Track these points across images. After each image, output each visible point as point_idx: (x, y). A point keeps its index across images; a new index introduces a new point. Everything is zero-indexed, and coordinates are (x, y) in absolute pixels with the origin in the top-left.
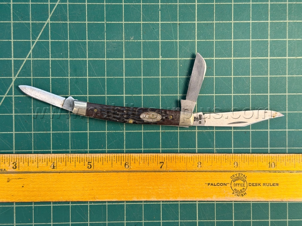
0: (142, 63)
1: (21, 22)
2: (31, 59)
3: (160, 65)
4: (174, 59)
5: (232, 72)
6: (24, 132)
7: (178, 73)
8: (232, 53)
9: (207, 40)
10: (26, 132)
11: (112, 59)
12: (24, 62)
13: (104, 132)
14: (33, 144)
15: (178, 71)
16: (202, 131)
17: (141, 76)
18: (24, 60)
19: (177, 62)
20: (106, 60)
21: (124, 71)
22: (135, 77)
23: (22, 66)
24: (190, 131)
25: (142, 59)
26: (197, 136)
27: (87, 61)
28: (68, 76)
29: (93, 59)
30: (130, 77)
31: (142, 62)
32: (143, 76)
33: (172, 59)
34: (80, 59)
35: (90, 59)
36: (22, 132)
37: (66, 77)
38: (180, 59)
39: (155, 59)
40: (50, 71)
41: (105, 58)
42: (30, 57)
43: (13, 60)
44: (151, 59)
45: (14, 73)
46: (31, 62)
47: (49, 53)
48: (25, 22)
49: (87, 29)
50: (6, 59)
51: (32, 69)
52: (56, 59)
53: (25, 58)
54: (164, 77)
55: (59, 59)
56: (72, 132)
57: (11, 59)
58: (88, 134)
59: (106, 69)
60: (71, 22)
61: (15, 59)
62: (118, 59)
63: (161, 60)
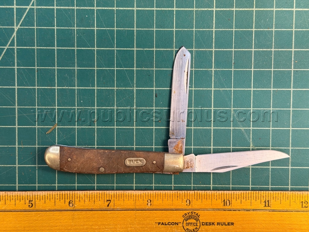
0: (155, 14)
2: (35, 7)
3: (175, 16)
4: (190, 9)
5: (254, 25)
6: (27, 87)
7: (194, 25)
8: (254, 3)
10: (29, 86)
11: (122, 9)
12: (27, 11)
13: (112, 88)
14: (36, 100)
15: (194, 23)
16: (219, 89)
17: (154, 28)
18: (27, 8)
19: (194, 13)
20: (116, 10)
21: (135, 22)
22: (147, 29)
23: (25, 14)
24: (206, 89)
25: (155, 9)
26: (214, 95)
27: (95, 10)
28: (75, 27)
29: (102, 8)
30: (142, 28)
31: (155, 12)
32: (156, 28)
33: (188, 9)
34: (87, 8)
35: (98, 8)
36: (25, 87)
37: (72, 28)
38: (196, 9)
39: (170, 9)
40: (55, 21)
41: (114, 7)
42: (33, 5)
43: (15, 8)
44: (165, 9)
45: (16, 22)
46: (34, 10)
50: (8, 7)
51: (35, 19)
52: (62, 7)
53: (28, 5)
54: (179, 29)
55: (65, 8)
56: (79, 88)
57: (13, 7)
58: (96, 90)
59: (115, 19)
61: (18, 7)
62: (129, 9)
63: (176, 10)
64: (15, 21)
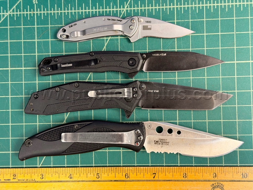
1: (44, 124)
5: (208, 161)
17: (135, 164)
20: (108, 151)
21: (122, 160)
45: (39, 162)
62: (117, 151)
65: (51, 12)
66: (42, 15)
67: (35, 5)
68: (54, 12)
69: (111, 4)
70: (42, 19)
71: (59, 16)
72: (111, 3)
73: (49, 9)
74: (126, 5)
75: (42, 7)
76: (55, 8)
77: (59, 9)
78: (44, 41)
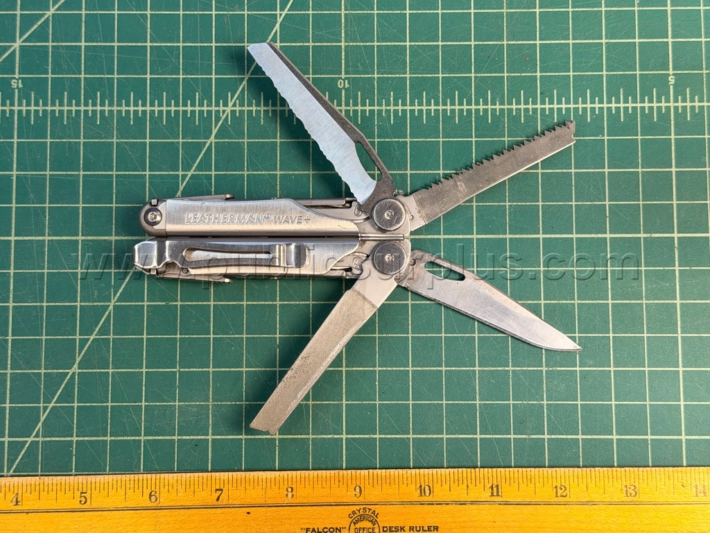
0: (243, 445)
1: (25, 371)
2: (40, 439)
3: (277, 448)
4: (303, 436)
9: (365, 402)
18: (27, 441)
19: (309, 442)
20: (178, 439)
21: (210, 460)
23: (24, 451)
25: (244, 437)
27: (142, 441)
28: (106, 471)
29: (154, 438)
31: (243, 442)
33: (299, 436)
34: (129, 438)
35: (147, 438)
37: (101, 473)
38: (314, 436)
39: (269, 437)
40: (74, 461)
41: (174, 435)
42: (37, 436)
43: (6, 442)
44: (261, 437)
45: (8, 465)
46: (39, 444)
47: (73, 427)
48: (33, 371)
49: (144, 383)
51: (40, 458)
52: (86, 439)
53: (29, 437)
55: (91, 439)
57: (3, 439)
59: (176, 456)
60: (116, 370)
61: (12, 439)
62: (199, 437)
63: (279, 439)
64: (6, 464)
65: (54, 108)
66: (32, 114)
67: (16, 91)
68: (61, 108)
69: (197, 97)
70: (32, 123)
71: (73, 118)
72: (197, 94)
73: (49, 102)
74: (231, 100)
75: (33, 95)
76: (63, 101)
77: (74, 101)
78: (33, 175)
